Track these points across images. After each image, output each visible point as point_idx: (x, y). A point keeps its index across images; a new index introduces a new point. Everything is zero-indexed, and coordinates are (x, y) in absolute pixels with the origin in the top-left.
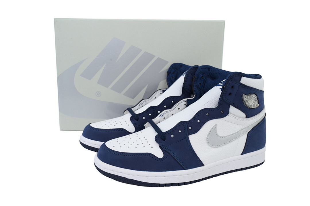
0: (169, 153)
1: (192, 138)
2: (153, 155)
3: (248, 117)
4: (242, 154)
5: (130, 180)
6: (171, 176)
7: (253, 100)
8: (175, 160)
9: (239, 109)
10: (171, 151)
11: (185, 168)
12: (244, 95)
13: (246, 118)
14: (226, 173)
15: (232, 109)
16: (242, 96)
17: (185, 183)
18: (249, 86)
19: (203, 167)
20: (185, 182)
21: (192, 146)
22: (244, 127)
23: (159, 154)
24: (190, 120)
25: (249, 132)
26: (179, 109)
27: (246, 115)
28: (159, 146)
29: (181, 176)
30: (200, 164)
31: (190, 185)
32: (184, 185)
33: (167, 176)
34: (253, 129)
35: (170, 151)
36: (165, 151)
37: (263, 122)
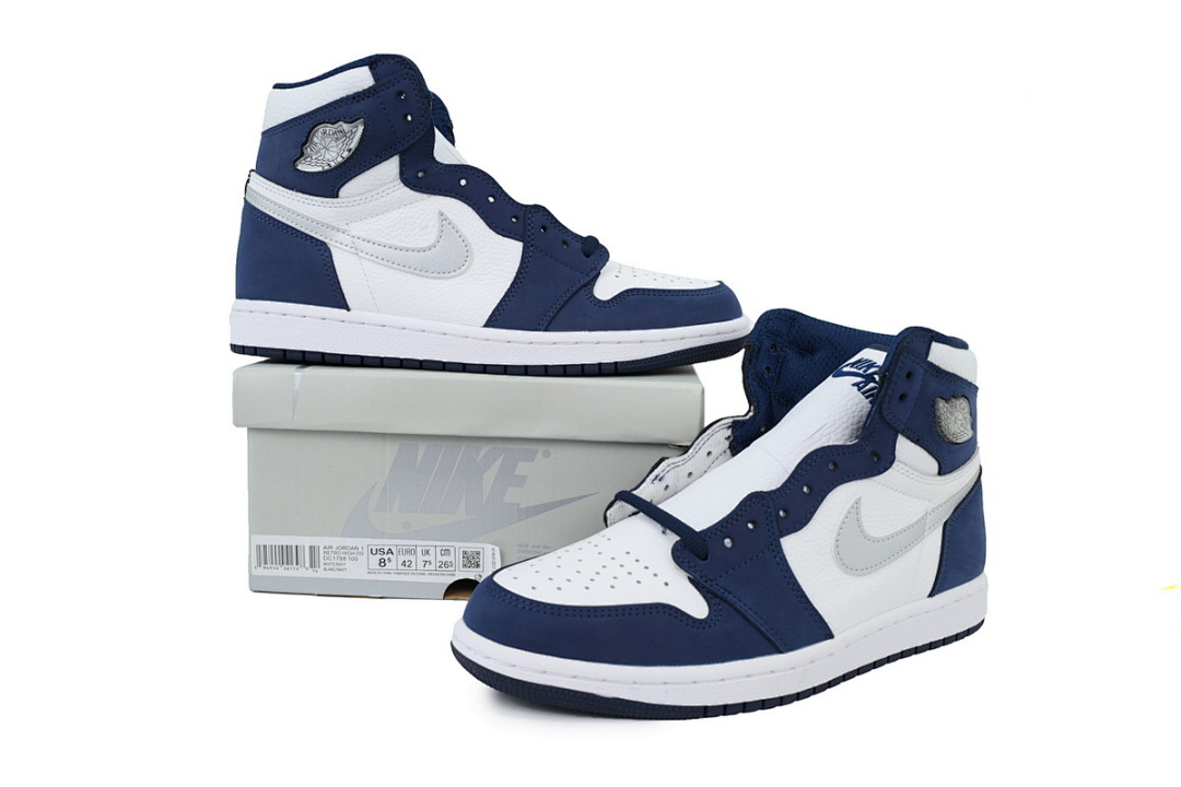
0: (726, 601)
1: (792, 546)
2: (677, 610)
3: (945, 474)
4: (931, 595)
5: (609, 699)
6: (742, 677)
7: (960, 417)
8: (748, 621)
9: (922, 446)
10: (730, 593)
11: (781, 648)
12: (939, 399)
13: (940, 474)
14: (890, 659)
15: (905, 447)
16: (933, 406)
17: (781, 698)
18: (951, 371)
19: (829, 641)
20: (782, 695)
21: (793, 575)
22: (932, 506)
23: (695, 605)
24: (779, 486)
25: (945, 523)
26: (709, 453)
27: (939, 464)
28: (689, 578)
29: (772, 675)
30: (821, 632)
31: (813, 698)
32: (781, 704)
33: (732, 678)
34: (955, 510)
35: (727, 594)
36: (712, 593)
37: (975, 492)
